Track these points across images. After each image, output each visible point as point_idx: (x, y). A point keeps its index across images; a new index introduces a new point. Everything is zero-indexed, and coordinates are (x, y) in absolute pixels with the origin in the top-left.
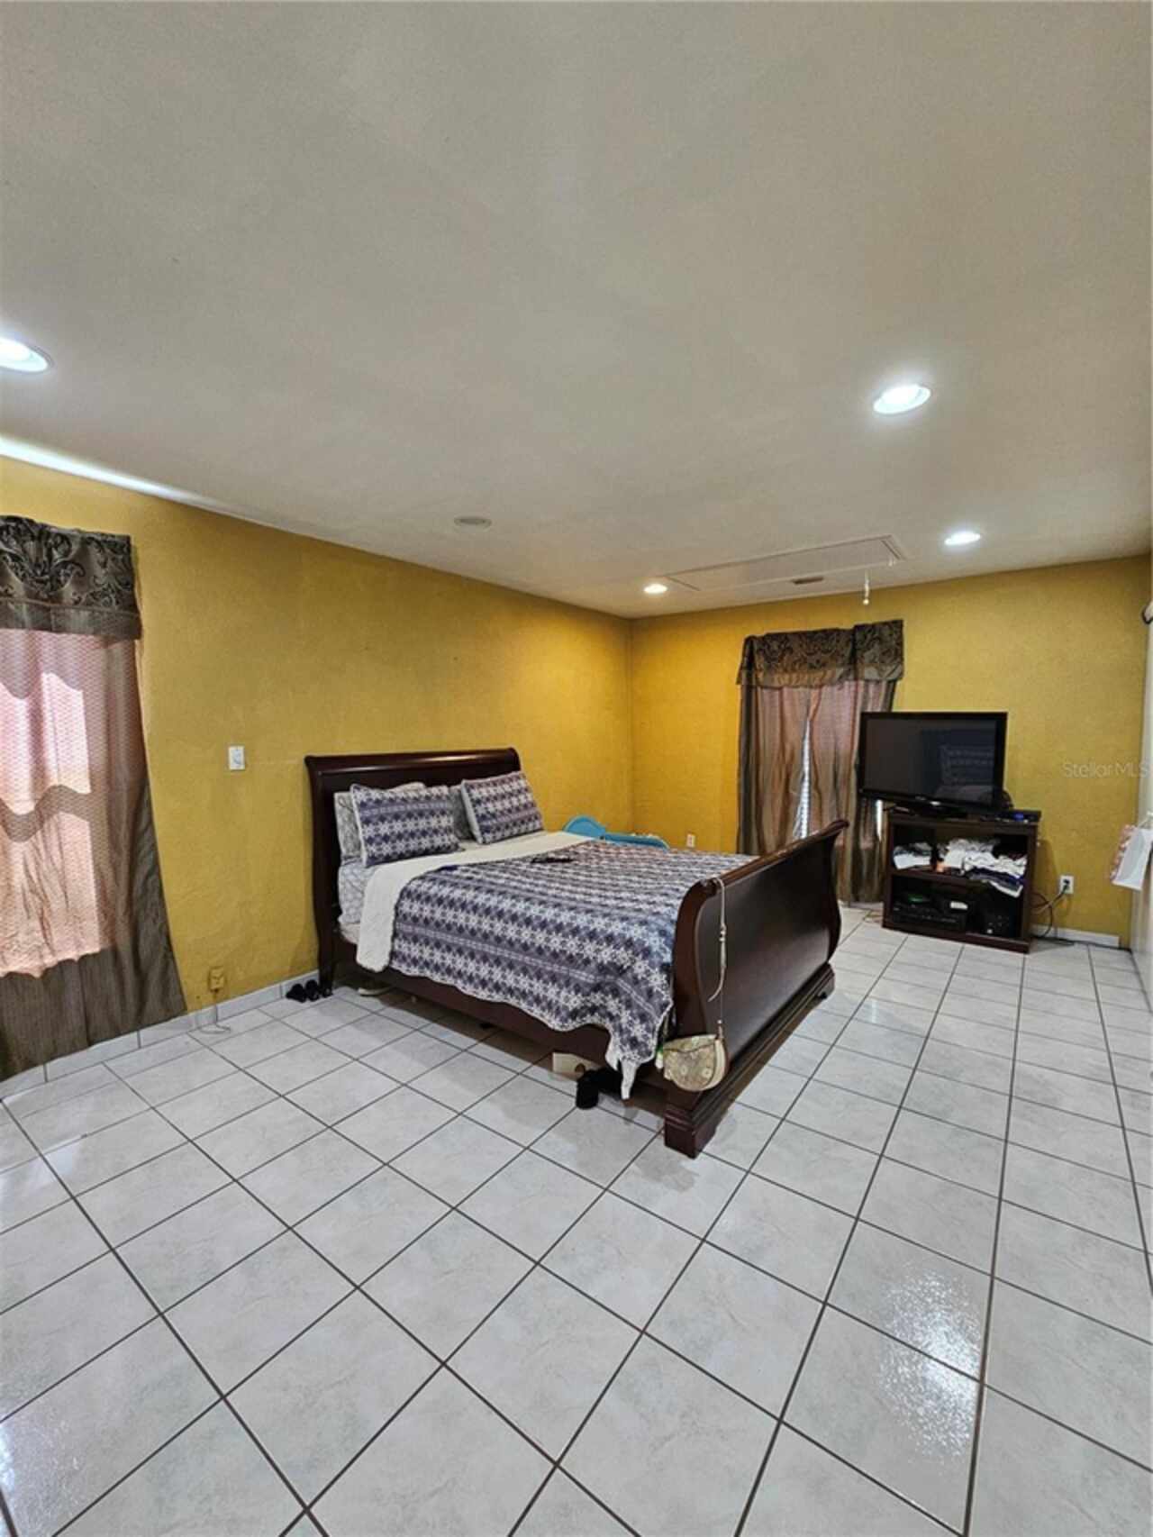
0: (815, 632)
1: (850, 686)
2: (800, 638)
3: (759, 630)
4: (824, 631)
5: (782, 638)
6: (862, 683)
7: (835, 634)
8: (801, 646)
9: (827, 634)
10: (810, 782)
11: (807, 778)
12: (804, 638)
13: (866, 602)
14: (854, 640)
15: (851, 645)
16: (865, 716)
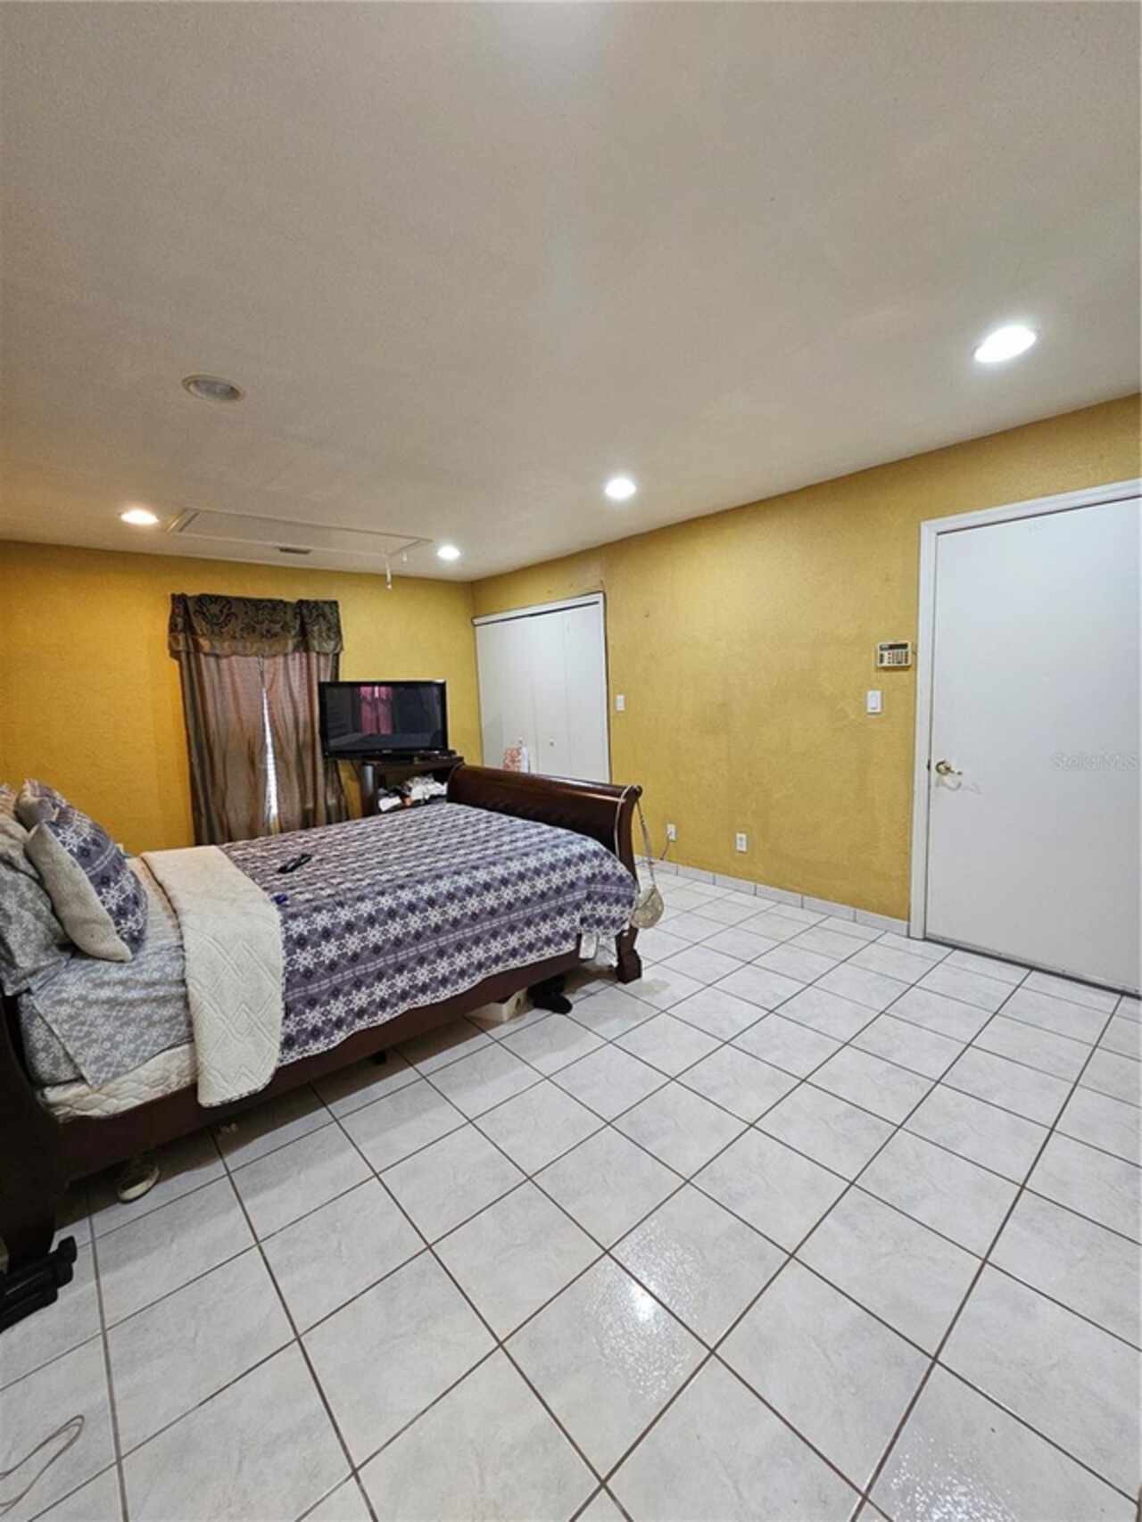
0: (261, 601)
1: (301, 658)
2: (245, 604)
3: (193, 589)
4: (270, 601)
5: (227, 601)
6: (314, 655)
7: (282, 606)
8: (246, 613)
9: (276, 605)
10: (275, 752)
11: (270, 750)
12: (248, 605)
13: (390, 587)
14: (301, 614)
15: (298, 616)
16: (322, 686)
